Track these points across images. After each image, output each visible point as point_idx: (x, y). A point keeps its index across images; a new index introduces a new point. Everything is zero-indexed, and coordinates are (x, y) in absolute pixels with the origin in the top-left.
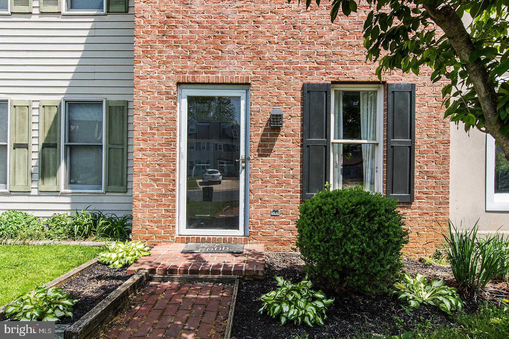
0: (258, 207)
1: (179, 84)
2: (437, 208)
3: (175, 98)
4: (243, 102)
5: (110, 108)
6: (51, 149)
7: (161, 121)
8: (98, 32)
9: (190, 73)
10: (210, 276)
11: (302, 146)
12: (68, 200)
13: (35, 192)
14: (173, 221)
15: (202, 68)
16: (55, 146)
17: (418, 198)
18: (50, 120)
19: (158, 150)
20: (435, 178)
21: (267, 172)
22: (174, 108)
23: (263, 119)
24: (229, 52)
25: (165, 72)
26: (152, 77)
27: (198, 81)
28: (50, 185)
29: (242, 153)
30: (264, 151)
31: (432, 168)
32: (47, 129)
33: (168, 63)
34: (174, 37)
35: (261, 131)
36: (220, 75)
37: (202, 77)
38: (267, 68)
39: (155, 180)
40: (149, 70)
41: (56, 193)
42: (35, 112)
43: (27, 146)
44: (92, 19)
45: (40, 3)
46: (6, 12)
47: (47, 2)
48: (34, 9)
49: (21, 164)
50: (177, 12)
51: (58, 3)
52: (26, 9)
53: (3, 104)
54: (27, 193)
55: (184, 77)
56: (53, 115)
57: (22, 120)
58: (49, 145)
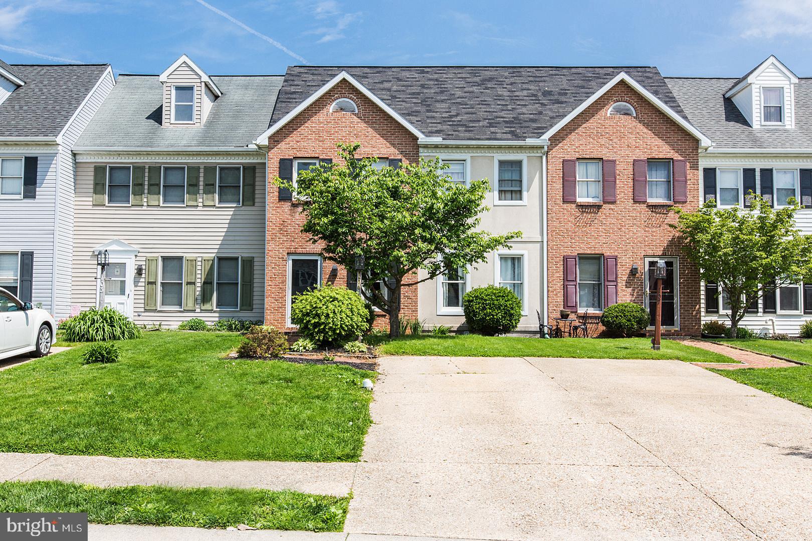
1: (288, 254)
2: (412, 313)
3: (286, 260)
4: (319, 262)
5: (243, 261)
6: (208, 285)
7: (279, 271)
8: (236, 217)
9: (294, 248)
11: (347, 284)
12: (217, 315)
13: (198, 310)
14: (284, 320)
15: (299, 246)
16: (211, 283)
17: (403, 308)
18: (208, 268)
19: (278, 285)
20: (411, 299)
22: (286, 265)
23: (328, 271)
25: (281, 248)
26: (275, 250)
27: (297, 252)
28: (207, 306)
31: (410, 294)
32: (206, 273)
33: (283, 243)
34: (286, 231)
35: (327, 277)
36: (308, 249)
37: (300, 250)
39: (276, 300)
40: (273, 247)
41: (211, 311)
42: (199, 263)
43: (194, 283)
44: (233, 209)
45: (203, 200)
46: (183, 205)
47: (207, 199)
48: (199, 203)
49: (191, 293)
50: (287, 219)
51: (213, 200)
52: (195, 204)
53: (180, 259)
54: (194, 311)
55: (291, 250)
56: (210, 265)
57: (192, 268)
58: (207, 283)
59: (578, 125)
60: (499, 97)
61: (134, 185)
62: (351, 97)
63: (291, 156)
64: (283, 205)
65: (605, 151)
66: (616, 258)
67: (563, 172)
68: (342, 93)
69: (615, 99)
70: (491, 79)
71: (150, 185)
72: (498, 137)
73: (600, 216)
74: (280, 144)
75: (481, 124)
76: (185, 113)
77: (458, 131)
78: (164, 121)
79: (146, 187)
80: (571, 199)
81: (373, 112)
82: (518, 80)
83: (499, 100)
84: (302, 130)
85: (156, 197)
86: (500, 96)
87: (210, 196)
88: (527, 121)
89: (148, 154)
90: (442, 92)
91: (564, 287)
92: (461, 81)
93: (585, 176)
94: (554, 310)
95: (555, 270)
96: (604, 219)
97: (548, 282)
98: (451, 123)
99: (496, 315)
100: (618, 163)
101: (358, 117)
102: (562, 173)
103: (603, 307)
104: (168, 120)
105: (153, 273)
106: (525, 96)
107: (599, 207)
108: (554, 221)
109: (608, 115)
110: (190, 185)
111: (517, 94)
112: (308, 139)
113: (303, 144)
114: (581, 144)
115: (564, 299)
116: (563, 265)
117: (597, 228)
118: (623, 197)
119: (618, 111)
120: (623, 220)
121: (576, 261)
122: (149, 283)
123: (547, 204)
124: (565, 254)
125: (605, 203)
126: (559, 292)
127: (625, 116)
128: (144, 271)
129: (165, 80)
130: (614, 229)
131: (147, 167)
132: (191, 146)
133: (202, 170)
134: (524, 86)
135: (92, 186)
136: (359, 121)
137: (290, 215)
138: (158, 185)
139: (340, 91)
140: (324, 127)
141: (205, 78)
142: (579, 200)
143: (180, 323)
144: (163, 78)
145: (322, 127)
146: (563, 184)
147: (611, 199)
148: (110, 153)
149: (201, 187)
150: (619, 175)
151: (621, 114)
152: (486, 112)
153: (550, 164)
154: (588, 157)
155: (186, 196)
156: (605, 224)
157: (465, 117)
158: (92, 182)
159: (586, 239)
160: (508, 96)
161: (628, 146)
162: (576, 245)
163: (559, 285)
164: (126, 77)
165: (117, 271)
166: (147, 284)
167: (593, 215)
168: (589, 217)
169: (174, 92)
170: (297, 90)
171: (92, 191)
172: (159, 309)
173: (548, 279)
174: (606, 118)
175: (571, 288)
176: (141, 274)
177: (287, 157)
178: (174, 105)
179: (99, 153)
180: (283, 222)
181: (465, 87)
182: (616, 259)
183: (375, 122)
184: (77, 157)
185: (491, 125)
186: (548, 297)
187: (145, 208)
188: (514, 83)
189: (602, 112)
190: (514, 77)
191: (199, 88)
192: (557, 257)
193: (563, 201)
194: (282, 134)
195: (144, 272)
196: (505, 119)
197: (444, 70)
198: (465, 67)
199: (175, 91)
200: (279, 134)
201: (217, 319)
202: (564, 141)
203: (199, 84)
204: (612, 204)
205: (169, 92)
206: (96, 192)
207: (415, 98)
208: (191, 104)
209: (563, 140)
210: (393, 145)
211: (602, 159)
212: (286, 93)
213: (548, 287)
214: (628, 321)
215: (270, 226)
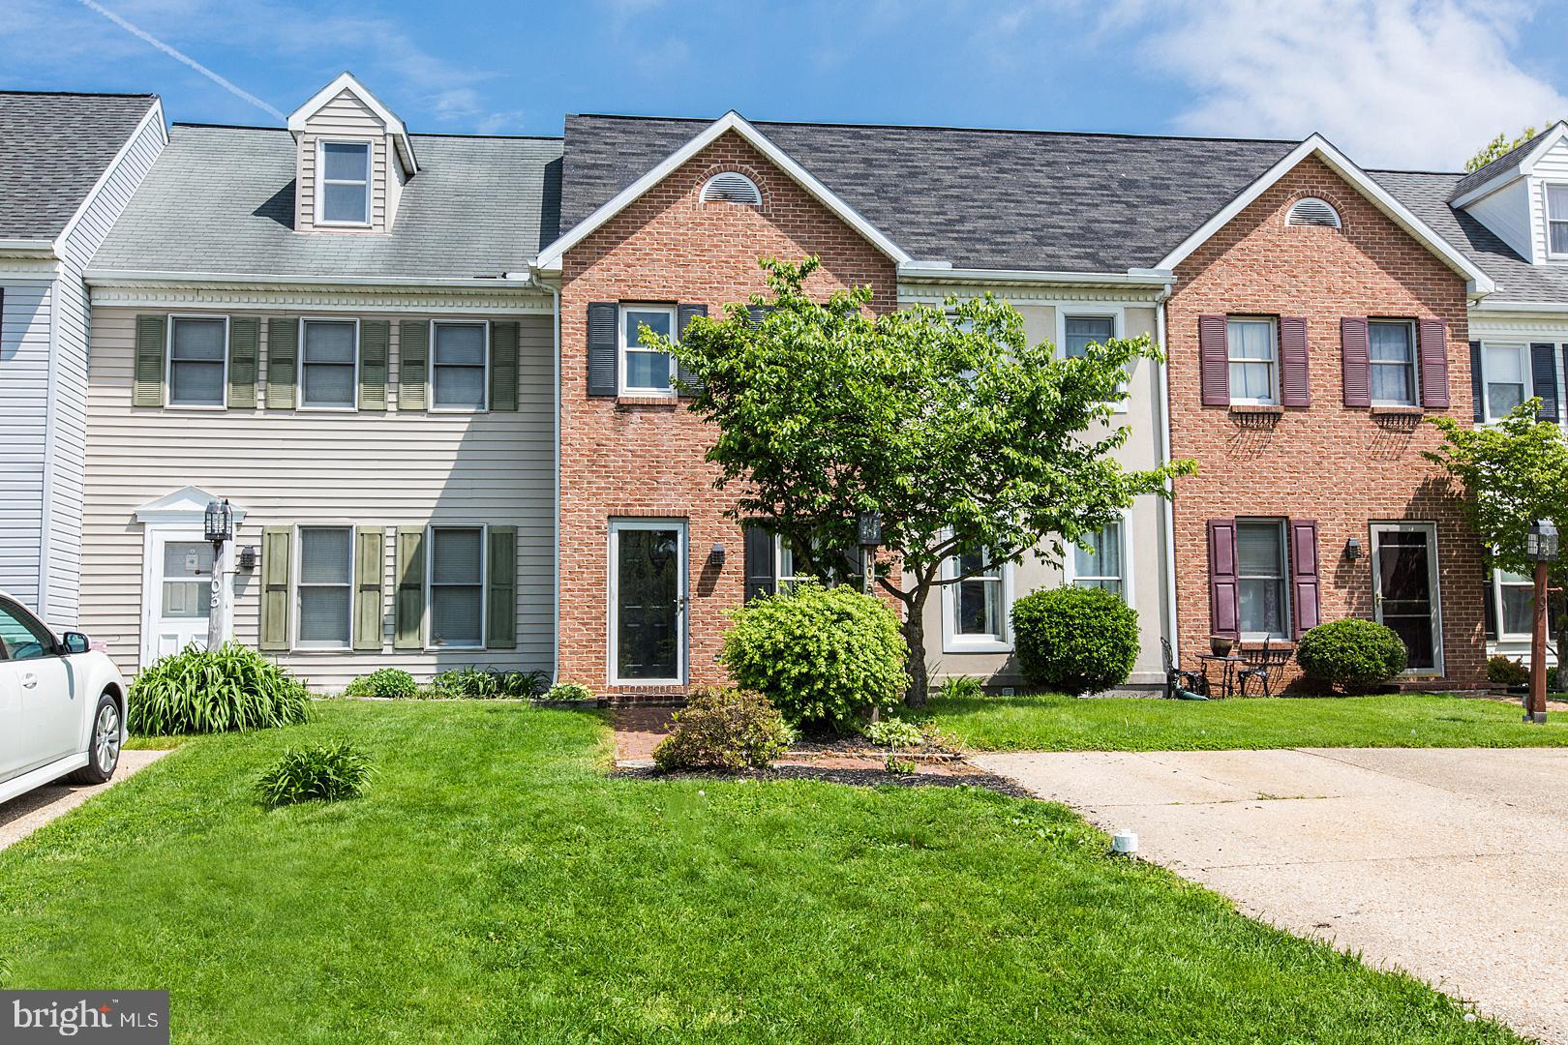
0: (699, 652)
1: (610, 518)
3: (605, 533)
4: (680, 537)
5: (494, 537)
6: (412, 591)
7: (590, 558)
8: (477, 436)
9: (623, 505)
10: (663, 702)
11: (745, 584)
12: (433, 660)
13: (387, 650)
14: (603, 670)
15: (635, 500)
16: (418, 587)
18: (410, 552)
19: (588, 590)
21: (708, 613)
22: (605, 544)
23: (702, 556)
24: (665, 483)
25: (595, 505)
26: (580, 510)
27: (631, 514)
28: (410, 641)
29: (680, 593)
30: (704, 590)
32: (406, 565)
33: (600, 494)
34: (605, 466)
35: (700, 570)
36: (655, 508)
37: (636, 510)
38: (707, 500)
39: (584, 624)
40: (577, 502)
41: (419, 651)
42: (390, 542)
43: (378, 588)
44: (469, 419)
45: (398, 398)
46: (352, 409)
47: (408, 396)
48: (390, 405)
49: (370, 612)
50: (607, 439)
51: (423, 398)
52: (379, 405)
53: (344, 531)
54: (378, 652)
55: (616, 510)
56: (415, 546)
57: (372, 553)
58: (410, 586)
59: (1227, 244)
60: (1033, 189)
61: (234, 361)
62: (747, 170)
63: (613, 297)
64: (597, 406)
65: (1283, 299)
66: (1313, 525)
67: (1200, 341)
68: (727, 162)
69: (1299, 191)
70: (1003, 154)
71: (272, 362)
72: (1066, 264)
73: (1278, 437)
74: (589, 271)
75: (1019, 238)
76: (347, 203)
77: (977, 251)
78: (299, 218)
79: (263, 366)
80: (1219, 399)
81: (797, 205)
82: (1061, 158)
83: (1039, 193)
84: (637, 239)
85: (287, 388)
86: (1035, 187)
87: (414, 388)
88: (1110, 236)
89: (268, 289)
90: (913, 175)
91: (1210, 588)
92: (945, 155)
93: (1240, 352)
94: (1192, 637)
95: (1191, 550)
96: (1286, 442)
97: (1176, 577)
98: (955, 235)
99: (1097, 651)
100: (1310, 324)
101: (763, 215)
102: (1198, 345)
103: (1290, 629)
104: (309, 219)
105: (279, 565)
106: (1087, 188)
107: (1276, 416)
108: (1186, 447)
109: (1287, 224)
110: (367, 364)
111: (1067, 183)
112: (653, 261)
113: (641, 271)
114: (1236, 285)
115: (1211, 615)
116: (1208, 540)
117: (1274, 462)
118: (1323, 396)
119: (1305, 216)
120: (1325, 445)
121: (1232, 532)
122: (271, 588)
123: (1170, 410)
124: (1210, 517)
125: (1288, 408)
126: (1201, 599)
127: (1322, 228)
128: (258, 560)
129: (302, 127)
130: (1305, 463)
131: (265, 319)
132: (372, 274)
133: (395, 330)
134: (1078, 169)
135: (131, 363)
136: (766, 222)
137: (612, 429)
138: (293, 362)
139: (720, 156)
140: (687, 235)
141: (394, 126)
142: (1234, 402)
143: (350, 681)
144: (296, 122)
145: (682, 234)
146: (1201, 368)
147: (1300, 401)
148: (175, 287)
149: (394, 369)
150: (1313, 350)
151: (1311, 224)
152: (1020, 215)
153: (1174, 326)
154: (1249, 310)
155: (359, 389)
156: (1288, 452)
157: (981, 224)
158: (131, 354)
159: (1251, 485)
160: (1054, 187)
161: (1329, 290)
162: (1233, 498)
163: (1199, 583)
164: (190, 129)
165: (192, 562)
166: (264, 590)
167: (1264, 433)
168: (1256, 438)
169: (321, 155)
170: (599, 162)
171: (130, 373)
172: (294, 648)
173: (1176, 572)
174: (1282, 232)
175: (1226, 591)
176: (251, 568)
177: (605, 300)
178: (322, 186)
179: (149, 286)
180: (598, 445)
181: (956, 168)
182: (1313, 527)
183: (799, 227)
184: (95, 294)
185: (1041, 241)
186: (1178, 609)
187: (258, 414)
188: (1054, 162)
189: (1274, 219)
190: (1049, 151)
191: (381, 149)
192: (1195, 524)
193: (1203, 405)
194: (593, 248)
195: (257, 562)
196: (1065, 231)
197: (901, 134)
198: (944, 129)
199: (323, 153)
200: (585, 248)
201: (433, 670)
202: (1201, 277)
203: (380, 140)
204: (1301, 411)
205: (310, 156)
206: (140, 376)
207: (862, 185)
208: (363, 182)
209: (1197, 274)
210: (842, 278)
211: (1278, 316)
212: (577, 167)
213: (1177, 587)
214: (1369, 658)
215: (569, 455)
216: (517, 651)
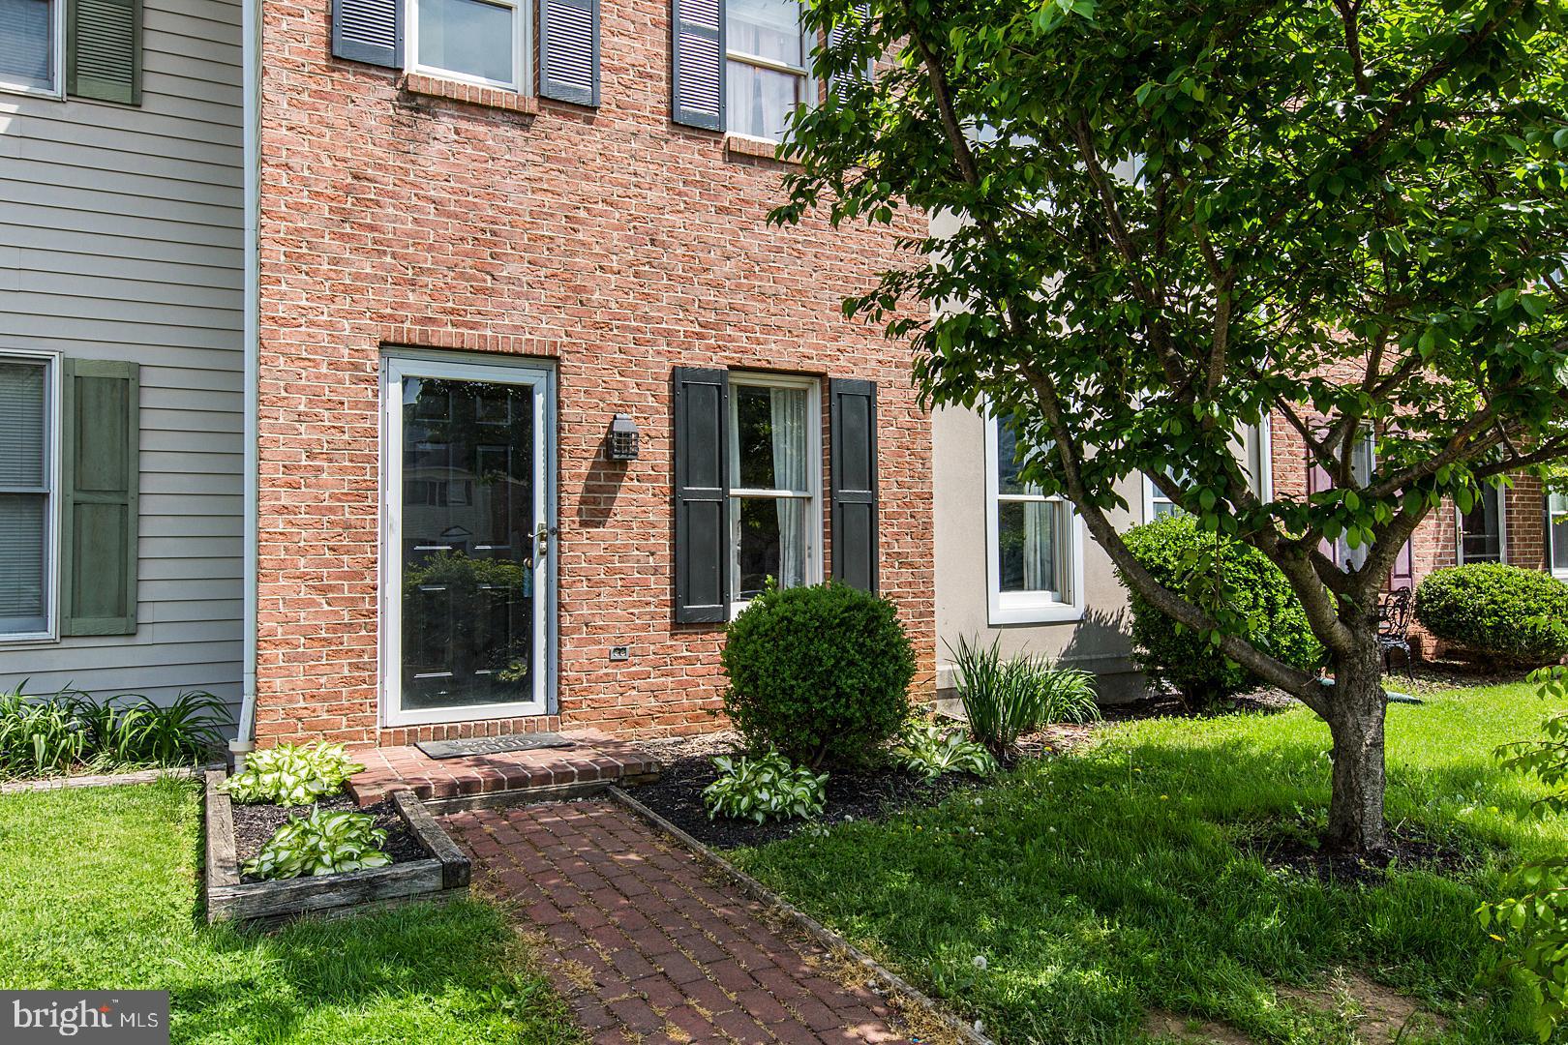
0: (581, 643)
1: (384, 344)
2: (915, 625)
3: (375, 381)
4: (539, 400)
5: (79, 384)
7: (338, 436)
9: (416, 321)
11: (673, 503)
14: (370, 693)
15: (445, 311)
19: (332, 510)
20: (911, 565)
21: (600, 561)
22: (373, 406)
23: (587, 441)
24: (510, 281)
25: (348, 314)
26: (311, 324)
27: (435, 342)
29: (540, 518)
30: (592, 513)
31: (906, 546)
33: (358, 290)
34: (372, 228)
35: (584, 468)
36: (489, 333)
37: (446, 334)
38: (596, 326)
39: (323, 590)
40: (304, 303)
44: (15, 108)
50: (380, 167)
55: (398, 330)
64: (353, 87)
137: (390, 144)
180: (356, 177)
215: (282, 191)
216: (140, 639)
